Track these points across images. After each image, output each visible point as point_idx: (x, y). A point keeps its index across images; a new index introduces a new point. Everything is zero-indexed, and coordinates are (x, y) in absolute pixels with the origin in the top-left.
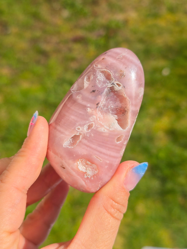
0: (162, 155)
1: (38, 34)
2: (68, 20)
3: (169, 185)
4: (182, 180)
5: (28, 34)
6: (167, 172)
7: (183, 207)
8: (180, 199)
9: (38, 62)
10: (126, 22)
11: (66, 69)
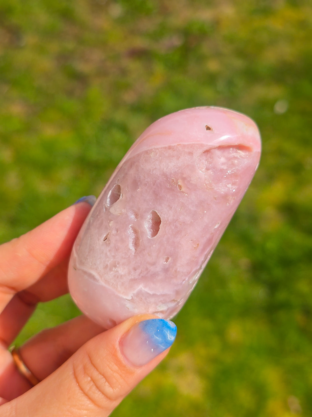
0: (271, 245)
1: (70, 45)
2: (121, 21)
3: (282, 296)
4: (303, 287)
5: (54, 47)
6: (278, 273)
7: (303, 331)
8: (298, 317)
9: (70, 93)
10: (216, 23)
11: (117, 104)
